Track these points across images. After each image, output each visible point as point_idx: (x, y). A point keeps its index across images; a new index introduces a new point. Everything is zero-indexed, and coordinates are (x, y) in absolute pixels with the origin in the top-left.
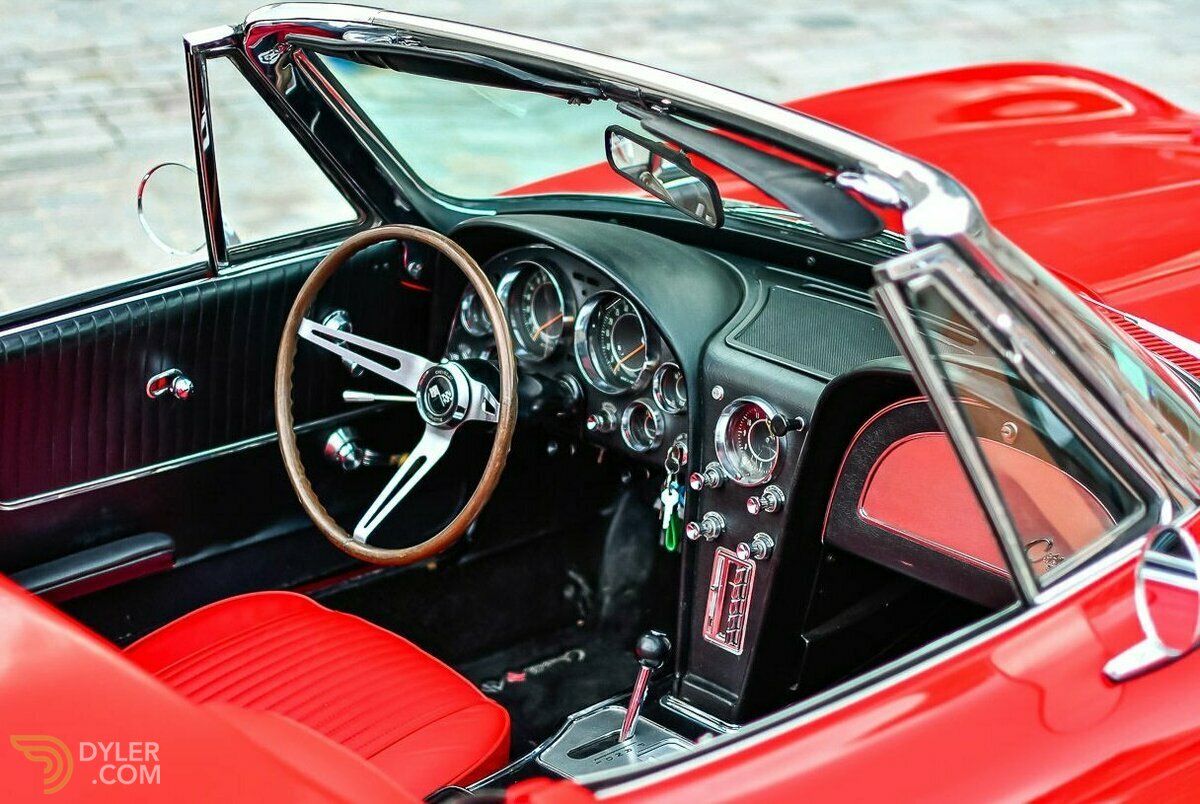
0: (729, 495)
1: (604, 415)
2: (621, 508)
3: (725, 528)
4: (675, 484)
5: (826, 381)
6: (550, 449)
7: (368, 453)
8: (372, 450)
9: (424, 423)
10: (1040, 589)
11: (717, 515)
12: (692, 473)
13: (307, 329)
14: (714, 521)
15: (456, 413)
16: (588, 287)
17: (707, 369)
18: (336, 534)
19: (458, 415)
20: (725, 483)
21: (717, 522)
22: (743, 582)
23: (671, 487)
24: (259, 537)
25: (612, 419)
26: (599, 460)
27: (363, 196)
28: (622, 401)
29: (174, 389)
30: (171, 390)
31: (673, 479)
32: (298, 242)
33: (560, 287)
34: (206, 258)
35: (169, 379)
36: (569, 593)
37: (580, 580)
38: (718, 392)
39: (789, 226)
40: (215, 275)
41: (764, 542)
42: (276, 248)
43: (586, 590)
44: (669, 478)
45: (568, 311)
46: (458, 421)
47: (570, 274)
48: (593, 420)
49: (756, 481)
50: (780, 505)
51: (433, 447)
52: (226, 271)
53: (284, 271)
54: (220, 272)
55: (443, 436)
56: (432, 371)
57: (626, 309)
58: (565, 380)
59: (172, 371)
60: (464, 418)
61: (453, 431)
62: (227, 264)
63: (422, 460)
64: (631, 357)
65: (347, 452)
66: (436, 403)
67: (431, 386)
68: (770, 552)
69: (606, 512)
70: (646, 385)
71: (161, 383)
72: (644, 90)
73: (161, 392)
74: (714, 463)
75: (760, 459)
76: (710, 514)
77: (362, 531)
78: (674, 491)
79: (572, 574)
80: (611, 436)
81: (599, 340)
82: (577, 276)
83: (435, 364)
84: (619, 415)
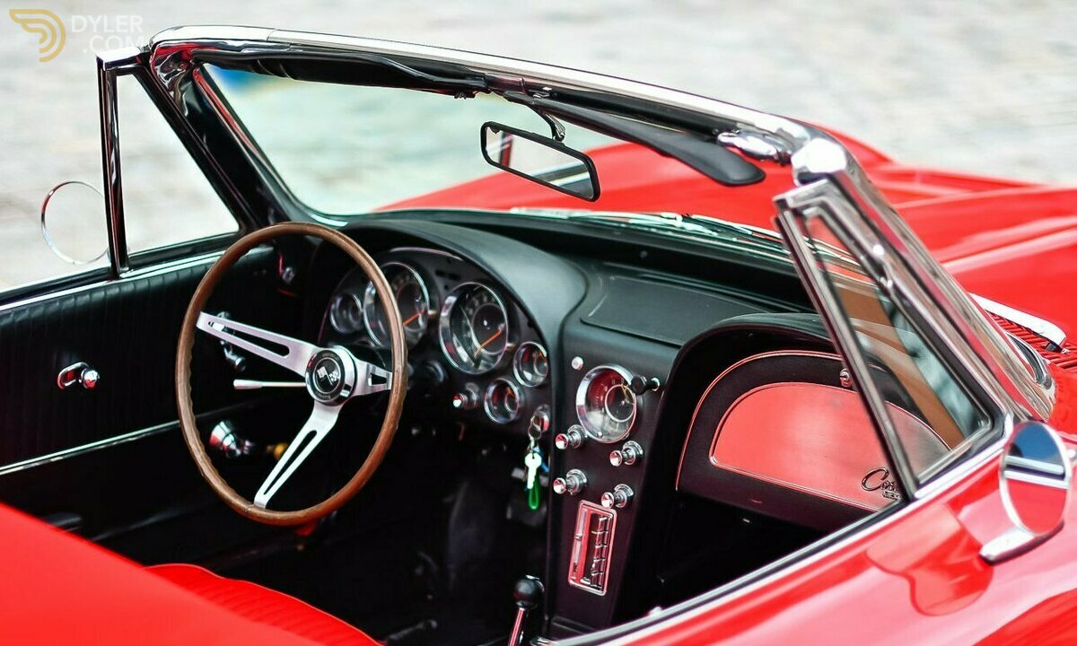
0: (591, 453)
1: (468, 394)
2: (461, 495)
3: (587, 483)
4: (537, 449)
5: (678, 347)
6: (414, 431)
7: (247, 443)
8: (250, 441)
9: (313, 400)
10: (919, 486)
11: (579, 472)
12: (556, 436)
13: (204, 321)
14: (576, 478)
15: (343, 391)
16: (450, 282)
17: (566, 344)
18: (238, 502)
19: (345, 393)
20: (587, 443)
21: (581, 479)
22: (605, 530)
23: (534, 452)
24: (152, 520)
25: (475, 397)
26: (461, 437)
27: (247, 208)
28: (483, 380)
29: (83, 380)
30: (80, 381)
31: (535, 446)
32: (188, 250)
33: (425, 284)
34: (109, 264)
35: (77, 371)
36: (419, 571)
37: (430, 560)
38: (578, 363)
39: (623, 225)
40: (118, 277)
41: (625, 492)
42: (170, 254)
43: (435, 567)
44: (532, 444)
45: (432, 306)
46: (344, 398)
47: (431, 271)
48: (459, 398)
49: (614, 439)
50: (639, 458)
51: (322, 422)
52: (127, 275)
53: (178, 275)
54: (123, 275)
55: (331, 411)
56: (320, 354)
57: (485, 299)
58: (430, 365)
59: (79, 364)
60: (350, 395)
61: (340, 407)
62: (127, 269)
63: (312, 434)
64: (493, 341)
65: (229, 442)
66: (324, 383)
67: (319, 368)
68: (630, 499)
69: (448, 500)
70: (506, 364)
71: (69, 376)
72: (526, 80)
73: (70, 383)
74: (575, 426)
75: (617, 420)
76: (573, 471)
77: (262, 497)
78: (536, 455)
79: (422, 554)
80: (475, 411)
81: (461, 329)
82: (439, 273)
83: (322, 349)
84: (482, 394)
